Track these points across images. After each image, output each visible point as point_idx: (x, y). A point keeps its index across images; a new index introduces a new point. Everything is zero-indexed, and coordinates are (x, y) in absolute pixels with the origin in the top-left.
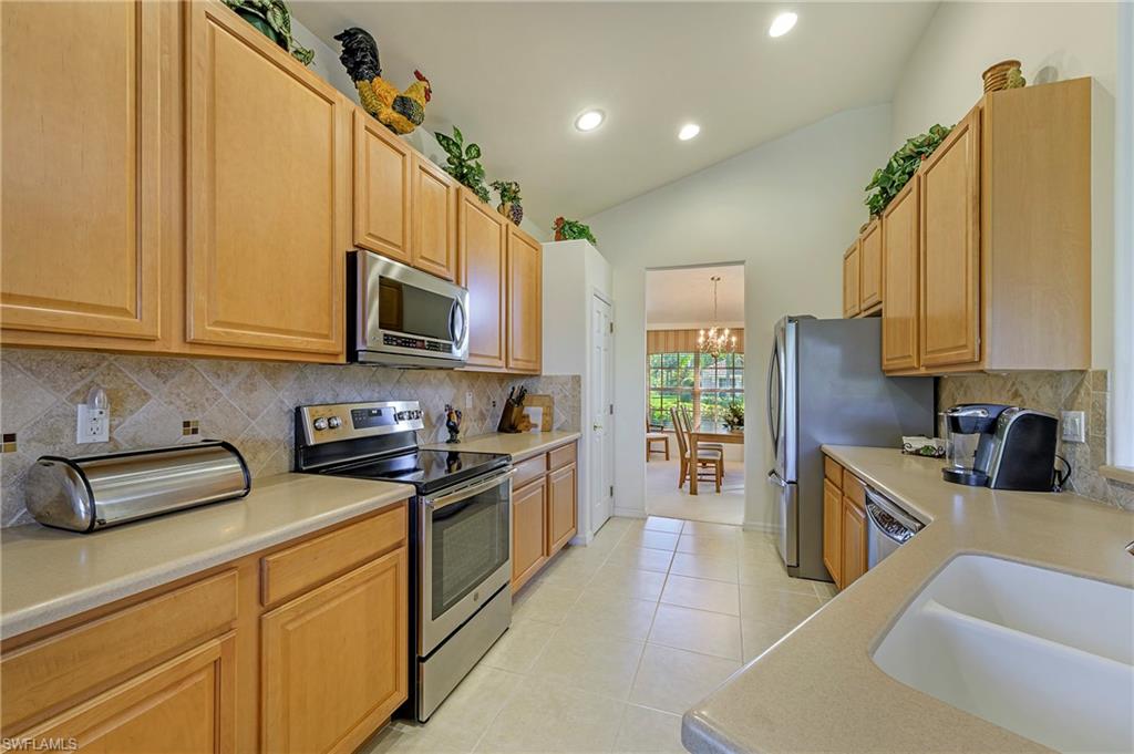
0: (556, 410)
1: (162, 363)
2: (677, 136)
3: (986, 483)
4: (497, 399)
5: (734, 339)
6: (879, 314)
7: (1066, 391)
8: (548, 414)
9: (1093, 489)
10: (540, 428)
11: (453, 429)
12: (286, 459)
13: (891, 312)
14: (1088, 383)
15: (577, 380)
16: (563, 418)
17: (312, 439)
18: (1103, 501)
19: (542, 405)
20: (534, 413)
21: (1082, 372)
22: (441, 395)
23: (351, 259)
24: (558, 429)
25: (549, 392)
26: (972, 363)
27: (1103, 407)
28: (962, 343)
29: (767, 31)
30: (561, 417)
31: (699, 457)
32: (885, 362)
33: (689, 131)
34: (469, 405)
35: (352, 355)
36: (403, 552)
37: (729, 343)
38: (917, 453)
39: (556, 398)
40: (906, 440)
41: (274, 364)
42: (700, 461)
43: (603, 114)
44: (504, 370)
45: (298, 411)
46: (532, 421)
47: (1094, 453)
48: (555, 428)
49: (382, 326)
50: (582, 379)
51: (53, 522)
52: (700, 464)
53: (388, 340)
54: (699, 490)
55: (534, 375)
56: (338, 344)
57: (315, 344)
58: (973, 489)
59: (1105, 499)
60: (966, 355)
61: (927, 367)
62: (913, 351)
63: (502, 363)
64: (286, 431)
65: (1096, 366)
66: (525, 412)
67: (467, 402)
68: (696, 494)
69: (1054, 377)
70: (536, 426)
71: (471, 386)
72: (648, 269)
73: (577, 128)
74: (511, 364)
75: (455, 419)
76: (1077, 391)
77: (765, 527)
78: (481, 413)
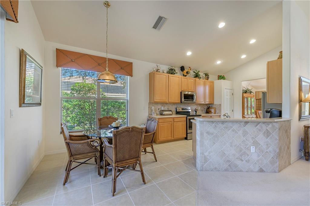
0: (217, 110)
1: (166, 103)
4: (205, 108)
8: (215, 111)
11: (196, 112)
12: (175, 113)
15: (220, 105)
16: (218, 112)
17: (178, 111)
20: (213, 110)
22: (194, 107)
23: (181, 92)
25: (215, 107)
29: (250, 42)
33: (244, 57)
34: (199, 109)
35: (181, 102)
36: (186, 122)
39: (217, 108)
41: (174, 104)
43: (221, 61)
44: (204, 103)
45: (176, 108)
46: (212, 112)
48: (216, 113)
49: (184, 99)
51: (161, 114)
53: (185, 100)
55: (213, 104)
56: (180, 101)
57: (178, 101)
63: (204, 102)
64: (175, 110)
66: (210, 110)
67: (199, 108)
70: (212, 113)
71: (200, 106)
72: (242, 81)
73: (216, 64)
74: (206, 102)
75: (196, 110)
78: (202, 110)
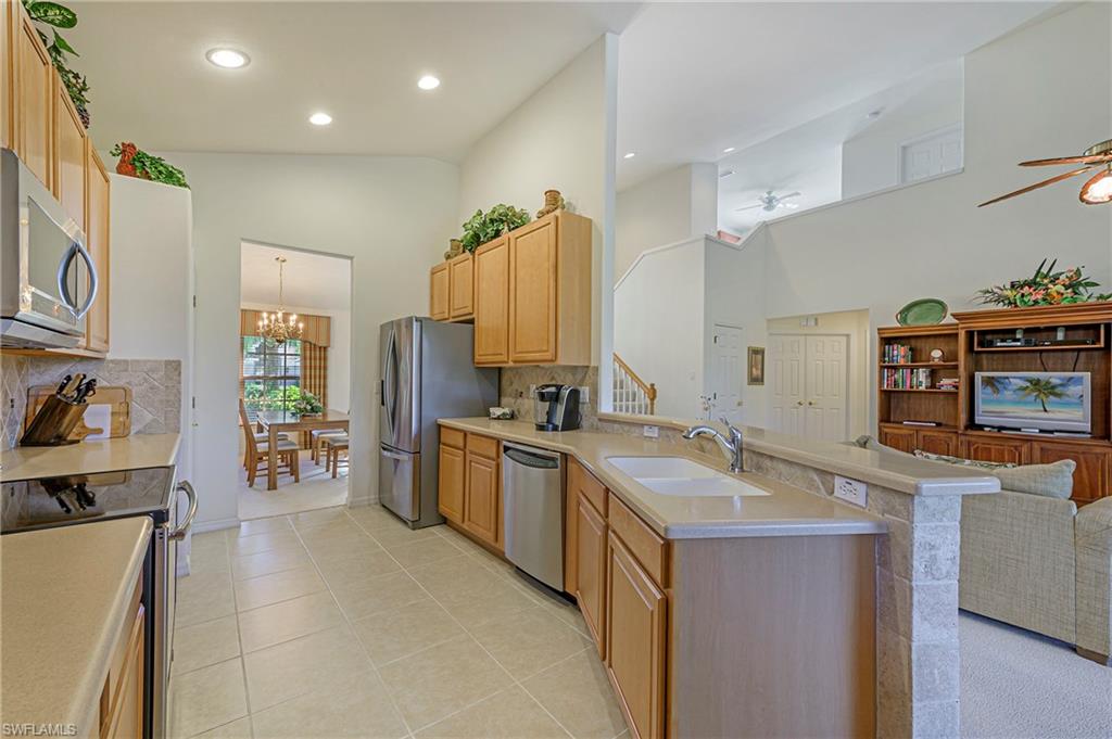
0: (134, 406)
2: (307, 119)
3: (555, 428)
4: (15, 396)
5: (301, 325)
6: (472, 322)
7: (579, 377)
8: (124, 412)
9: (593, 425)
10: (107, 433)
13: (483, 322)
14: (590, 373)
15: (174, 366)
16: (149, 417)
18: (597, 430)
19: (110, 401)
21: (588, 367)
24: (138, 433)
25: (122, 383)
26: (552, 361)
27: (597, 384)
28: (545, 348)
30: (142, 415)
31: (279, 449)
32: (477, 357)
33: (321, 119)
37: (297, 329)
38: (498, 418)
39: (135, 391)
40: (492, 410)
42: (280, 452)
43: (248, 60)
46: (94, 425)
47: (593, 408)
48: (132, 432)
50: (183, 365)
52: (279, 456)
54: (279, 484)
58: (550, 433)
59: (597, 429)
60: (548, 356)
61: (515, 362)
62: (504, 351)
65: (592, 364)
68: (275, 488)
69: (574, 369)
70: (98, 432)
72: (243, 239)
73: (208, 59)
76: (585, 376)
77: (369, 500)
